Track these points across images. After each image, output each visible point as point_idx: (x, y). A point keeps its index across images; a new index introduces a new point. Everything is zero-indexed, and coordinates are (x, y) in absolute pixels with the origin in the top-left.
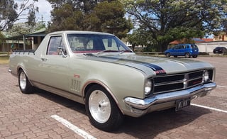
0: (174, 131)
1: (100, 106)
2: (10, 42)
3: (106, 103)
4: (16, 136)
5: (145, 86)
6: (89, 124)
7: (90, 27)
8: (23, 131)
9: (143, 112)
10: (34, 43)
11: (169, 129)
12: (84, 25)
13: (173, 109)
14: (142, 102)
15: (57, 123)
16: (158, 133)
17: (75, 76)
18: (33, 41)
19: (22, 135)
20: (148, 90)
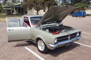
0: (65, 53)
1: (41, 45)
2: (5, 9)
3: (43, 44)
4: (14, 56)
5: (55, 40)
6: (38, 51)
7: (40, 4)
8: (16, 54)
9: (54, 49)
10: (15, 10)
11: (63, 53)
12: (37, 3)
13: (65, 46)
14: (54, 46)
15: (27, 51)
16: (59, 54)
17: (33, 34)
18: (15, 9)
19: (15, 55)
20: (56, 41)
